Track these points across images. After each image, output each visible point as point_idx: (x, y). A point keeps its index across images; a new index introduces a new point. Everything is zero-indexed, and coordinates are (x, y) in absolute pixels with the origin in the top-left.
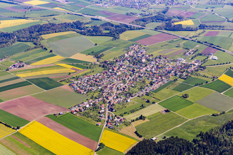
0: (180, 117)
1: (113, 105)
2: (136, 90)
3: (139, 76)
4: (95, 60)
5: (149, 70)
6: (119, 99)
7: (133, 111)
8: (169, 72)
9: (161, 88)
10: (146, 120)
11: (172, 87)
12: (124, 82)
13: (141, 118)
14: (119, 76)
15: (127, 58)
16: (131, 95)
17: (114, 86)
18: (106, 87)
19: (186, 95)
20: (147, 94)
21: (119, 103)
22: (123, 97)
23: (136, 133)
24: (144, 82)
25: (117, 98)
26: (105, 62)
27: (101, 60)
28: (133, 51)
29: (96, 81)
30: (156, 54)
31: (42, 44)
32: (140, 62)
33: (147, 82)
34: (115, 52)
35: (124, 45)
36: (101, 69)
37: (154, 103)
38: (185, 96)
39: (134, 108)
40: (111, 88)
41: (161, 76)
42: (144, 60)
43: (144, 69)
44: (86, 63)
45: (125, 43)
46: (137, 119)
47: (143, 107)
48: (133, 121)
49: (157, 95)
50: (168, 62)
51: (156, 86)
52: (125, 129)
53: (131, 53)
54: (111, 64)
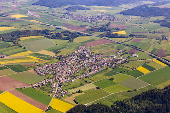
0: (106, 92)
1: (62, 83)
2: (79, 74)
3: (83, 66)
4: (54, 55)
5: (90, 62)
6: (67, 80)
7: (74, 88)
8: (104, 64)
9: (96, 74)
10: (83, 93)
11: (104, 73)
12: (72, 69)
13: (80, 92)
14: (69, 66)
15: (76, 54)
16: (75, 78)
17: (65, 72)
18: (59, 72)
19: (112, 78)
20: (86, 78)
21: (66, 82)
22: (69, 79)
23: (74, 101)
24: (85, 70)
25: (65, 79)
26: (61, 56)
27: (58, 55)
28: (81, 50)
29: (53, 68)
30: (96, 52)
31: (19, 44)
32: (85, 57)
33: (88, 70)
34: (68, 50)
35: (76, 46)
36: (57, 60)
37: (90, 83)
38: (112, 80)
39: (76, 86)
40: (62, 73)
41: (98, 66)
42: (87, 56)
43: (87, 62)
44: (48, 57)
45: (76, 45)
46: (76, 93)
47: (82, 85)
48: (74, 94)
49: (93, 78)
50: (104, 57)
51: (93, 72)
52: (67, 99)
53: (79, 51)
54: (65, 57)
